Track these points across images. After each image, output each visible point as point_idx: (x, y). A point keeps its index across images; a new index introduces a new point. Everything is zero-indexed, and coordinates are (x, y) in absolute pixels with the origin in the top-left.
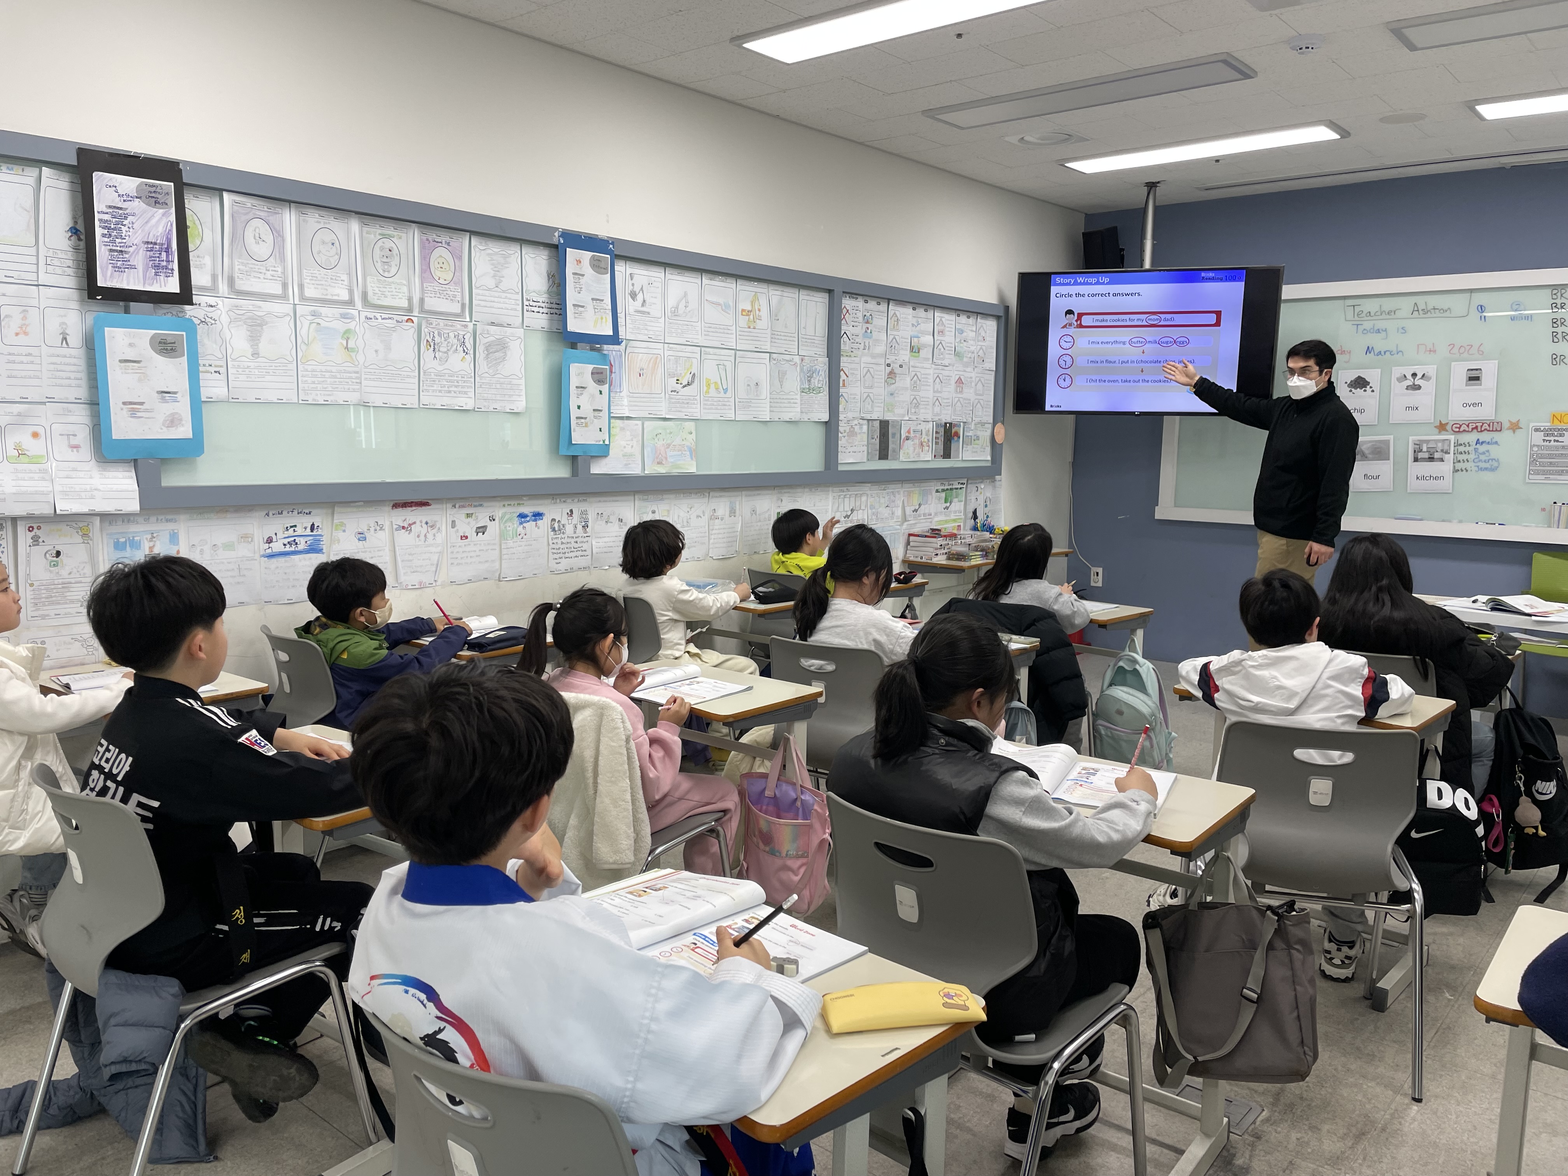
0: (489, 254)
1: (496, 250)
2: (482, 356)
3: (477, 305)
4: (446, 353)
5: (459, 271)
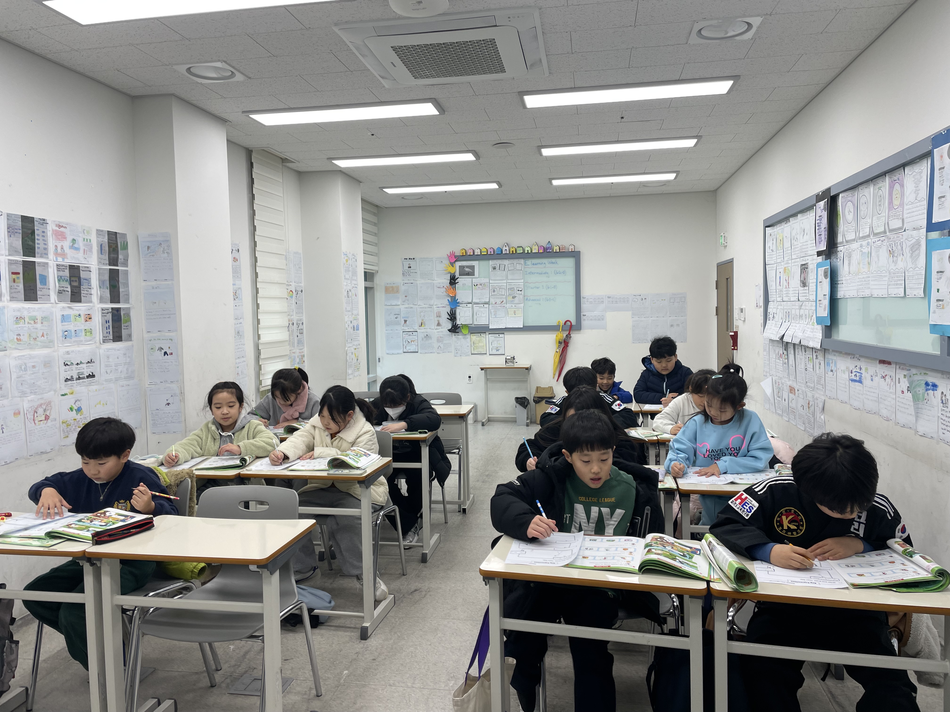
0: (914, 176)
1: (916, 171)
2: (909, 255)
3: (907, 218)
4: (897, 257)
5: (902, 195)
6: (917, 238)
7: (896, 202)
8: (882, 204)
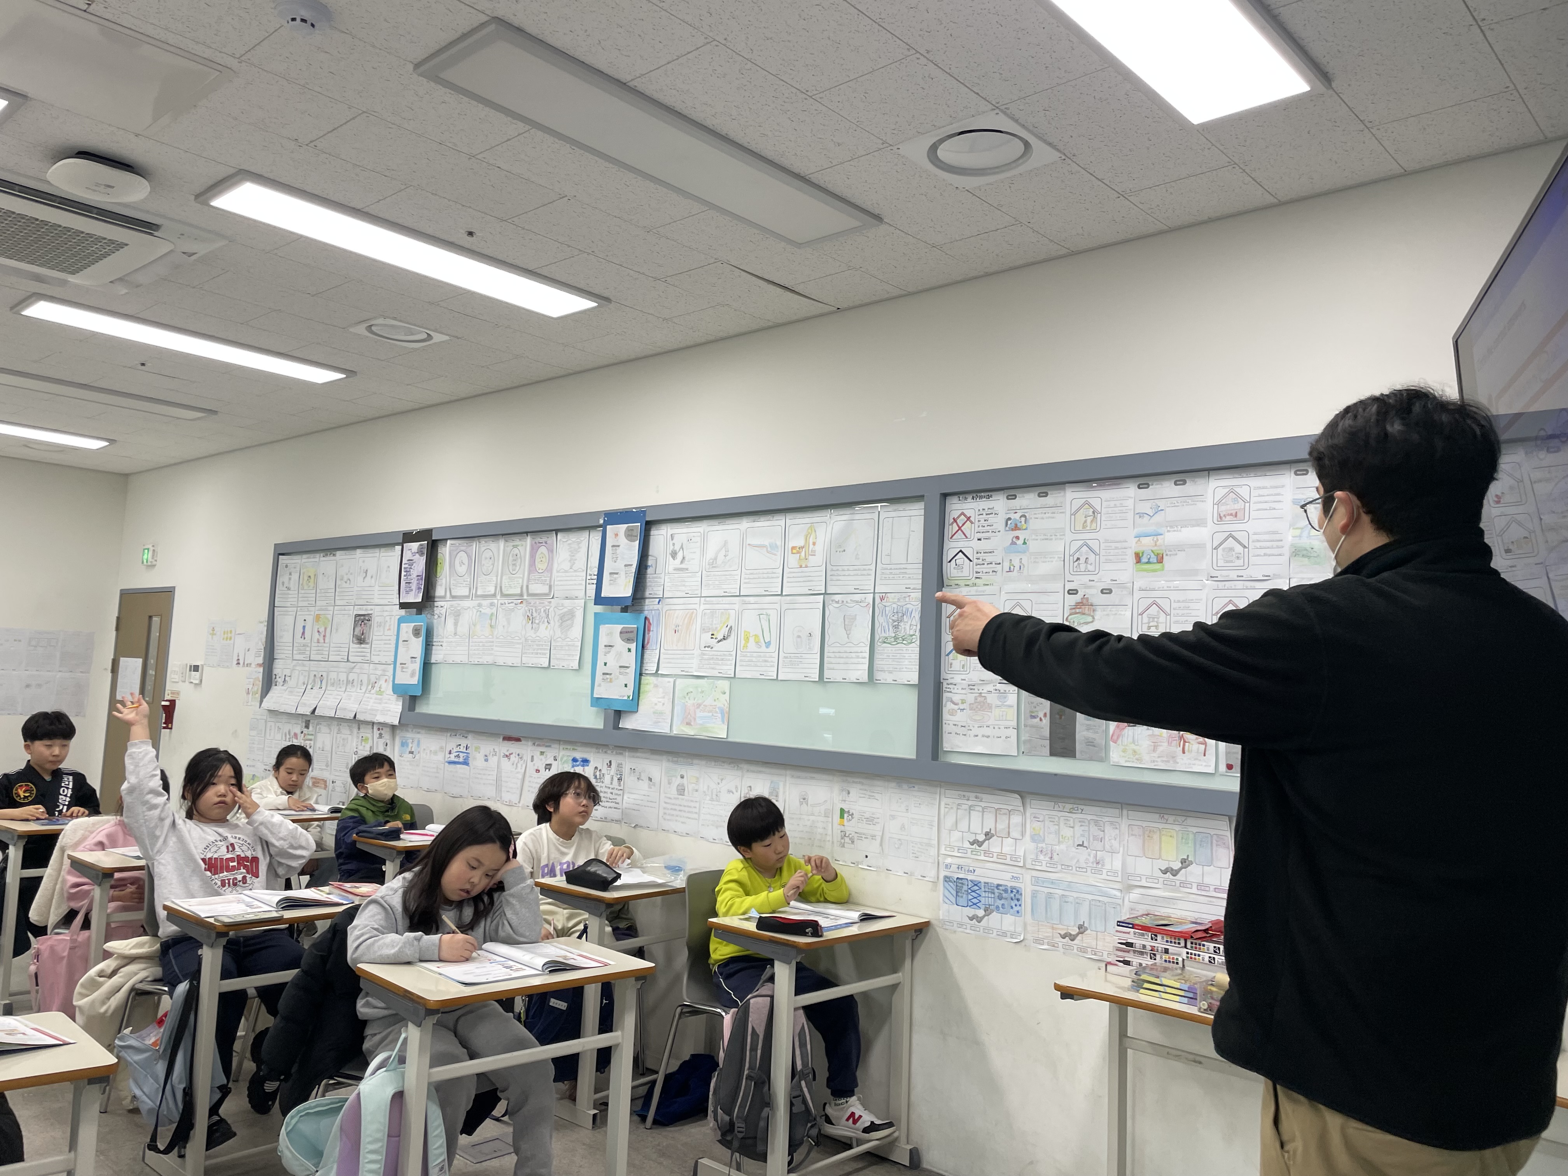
0: (569, 544)
1: (574, 540)
2: (557, 624)
3: (557, 585)
4: (538, 624)
5: (551, 561)
6: (570, 608)
7: (541, 566)
8: (518, 564)
